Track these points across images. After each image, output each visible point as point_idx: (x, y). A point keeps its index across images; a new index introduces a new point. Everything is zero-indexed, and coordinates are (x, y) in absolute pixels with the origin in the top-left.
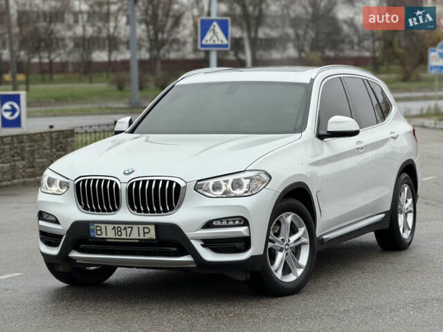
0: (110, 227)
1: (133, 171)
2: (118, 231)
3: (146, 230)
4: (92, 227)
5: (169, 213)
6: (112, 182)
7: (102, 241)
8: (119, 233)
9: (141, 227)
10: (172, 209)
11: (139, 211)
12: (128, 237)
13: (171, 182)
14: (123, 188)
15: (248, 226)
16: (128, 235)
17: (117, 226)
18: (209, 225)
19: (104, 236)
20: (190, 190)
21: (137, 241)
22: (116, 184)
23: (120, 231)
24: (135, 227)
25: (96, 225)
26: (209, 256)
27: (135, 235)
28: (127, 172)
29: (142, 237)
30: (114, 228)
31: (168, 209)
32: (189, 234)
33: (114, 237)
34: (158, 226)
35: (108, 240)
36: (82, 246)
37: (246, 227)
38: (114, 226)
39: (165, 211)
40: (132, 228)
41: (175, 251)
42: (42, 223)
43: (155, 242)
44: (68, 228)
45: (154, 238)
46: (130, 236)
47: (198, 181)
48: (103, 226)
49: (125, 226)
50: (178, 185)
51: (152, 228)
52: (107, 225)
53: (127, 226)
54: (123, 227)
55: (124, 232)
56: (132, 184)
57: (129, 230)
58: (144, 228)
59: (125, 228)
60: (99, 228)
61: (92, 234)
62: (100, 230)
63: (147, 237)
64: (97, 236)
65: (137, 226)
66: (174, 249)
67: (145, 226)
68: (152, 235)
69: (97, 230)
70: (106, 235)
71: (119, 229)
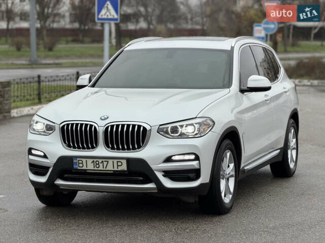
0: (90, 161)
1: (108, 118)
2: (97, 164)
3: (119, 164)
4: (75, 161)
5: (137, 150)
6: (91, 126)
7: (83, 171)
8: (98, 166)
9: (115, 161)
10: (139, 147)
11: (113, 148)
12: (105, 169)
13: (139, 126)
14: (101, 130)
15: (199, 160)
17: (95, 160)
18: (169, 160)
19: (84, 168)
20: (154, 132)
21: (112, 172)
22: (95, 127)
23: (98, 164)
24: (110, 161)
25: (78, 159)
26: (168, 184)
27: (110, 167)
28: (103, 118)
29: (116, 169)
30: (93, 161)
31: (136, 147)
32: (153, 167)
33: (93, 169)
34: (129, 160)
35: (88, 171)
36: (66, 175)
37: (197, 162)
38: (92, 160)
39: (134, 148)
40: (108, 162)
41: (141, 180)
42: (31, 157)
43: (127, 173)
44: (55, 161)
45: (126, 169)
46: (106, 168)
47: (160, 125)
48: (84, 160)
49: (103, 160)
50: (144, 129)
51: (124, 162)
52: (88, 160)
53: (104, 160)
54: (100, 161)
55: (101, 165)
56: (108, 127)
57: (105, 163)
58: (117, 162)
59: (103, 162)
60: (80, 162)
61: (75, 167)
62: (82, 163)
63: (120, 168)
64: (79, 168)
65: (112, 160)
66: (141, 178)
67: (119, 160)
68: (124, 167)
69: (79, 163)
70: (87, 167)
71: (97, 163)
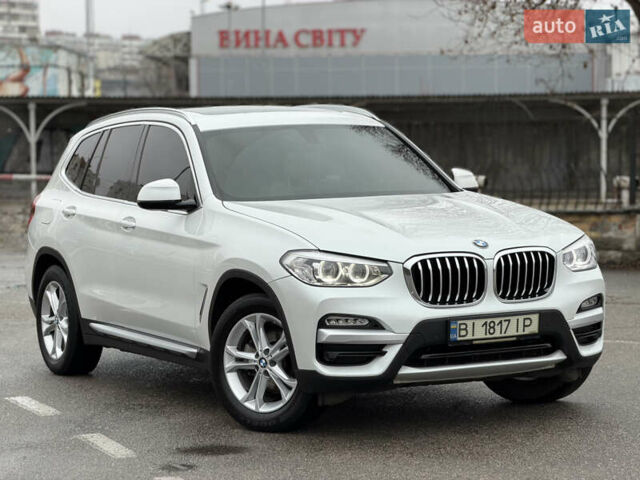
0: (479, 323)
1: (487, 244)
2: (491, 327)
3: (528, 322)
4: (453, 326)
7: (466, 344)
8: (492, 331)
9: (521, 318)
11: (503, 296)
12: (503, 335)
13: (543, 254)
14: (490, 266)
16: (503, 331)
17: (489, 321)
19: (469, 337)
21: (514, 339)
22: (477, 261)
23: (493, 327)
24: (513, 320)
25: (459, 322)
27: (512, 331)
28: (480, 244)
29: (521, 332)
30: (486, 323)
32: (570, 322)
33: (485, 337)
34: (543, 315)
35: (475, 342)
38: (483, 321)
40: (509, 321)
41: (547, 348)
43: (538, 337)
44: (410, 332)
45: (537, 331)
46: (505, 332)
48: (469, 323)
49: (501, 319)
50: (550, 256)
51: (535, 318)
52: (476, 321)
53: (503, 319)
54: (497, 321)
55: (498, 328)
56: (499, 261)
57: (505, 324)
58: (525, 319)
59: (501, 322)
60: (463, 327)
61: (452, 337)
62: (465, 329)
63: (528, 331)
64: (459, 339)
65: (516, 318)
66: (549, 345)
67: (527, 316)
68: (534, 328)
69: (460, 330)
70: (473, 335)
71: (492, 325)
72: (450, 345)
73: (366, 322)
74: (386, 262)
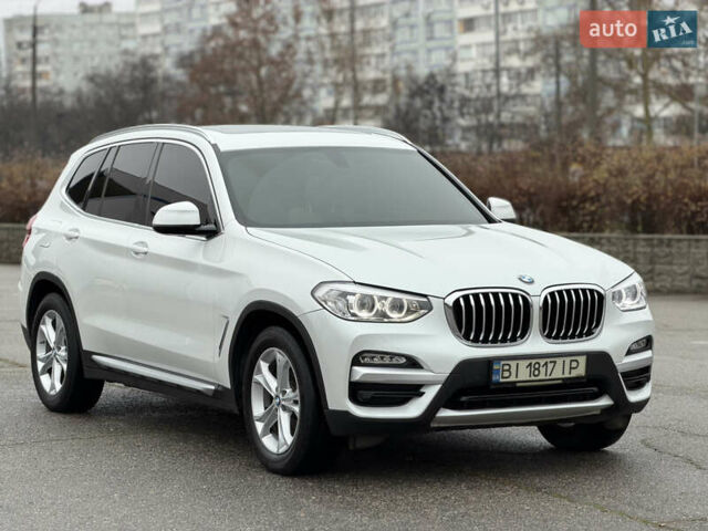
0: (524, 364)
1: (532, 280)
2: (535, 369)
3: (574, 364)
4: (496, 367)
7: (509, 386)
8: (536, 372)
9: (568, 360)
10: (591, 331)
11: (549, 336)
12: (548, 377)
13: (592, 291)
16: (548, 373)
17: (534, 361)
19: (512, 379)
21: (560, 382)
23: (538, 369)
24: (559, 361)
25: (503, 362)
27: (559, 372)
28: (526, 279)
29: (567, 375)
30: (530, 364)
31: (585, 333)
32: (618, 365)
33: (528, 378)
34: (590, 357)
35: (518, 385)
38: (528, 362)
40: (555, 362)
41: (594, 393)
43: (584, 380)
45: (584, 374)
46: (550, 374)
48: (513, 364)
49: (546, 360)
51: (582, 360)
52: (520, 362)
53: (549, 360)
54: (542, 362)
55: (543, 370)
56: (546, 298)
57: (550, 366)
58: (571, 361)
59: (546, 364)
60: (506, 367)
61: (495, 378)
62: (509, 370)
63: (574, 373)
64: (501, 380)
65: (562, 359)
66: (595, 389)
67: (573, 358)
68: (581, 371)
69: (503, 371)
70: (517, 376)
71: (537, 366)
72: (492, 387)
73: (403, 360)
74: (425, 296)
